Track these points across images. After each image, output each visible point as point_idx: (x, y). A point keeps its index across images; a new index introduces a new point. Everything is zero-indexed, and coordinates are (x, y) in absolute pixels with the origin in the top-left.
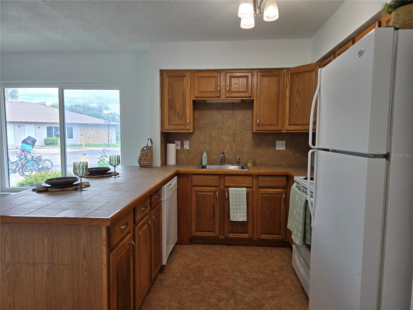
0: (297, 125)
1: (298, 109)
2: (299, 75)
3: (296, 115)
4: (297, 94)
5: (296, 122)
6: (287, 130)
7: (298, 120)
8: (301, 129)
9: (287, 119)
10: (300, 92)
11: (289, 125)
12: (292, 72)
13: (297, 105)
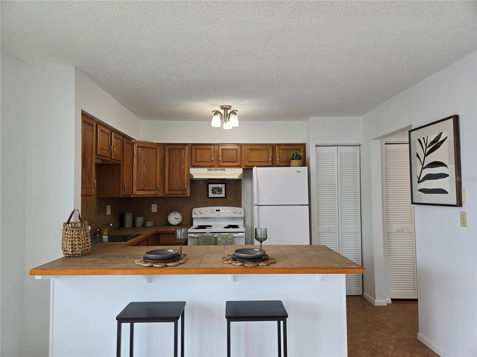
0: (144, 190)
1: (145, 177)
2: (144, 149)
3: (143, 182)
4: (143, 165)
5: (143, 188)
6: (135, 195)
7: (145, 186)
8: (148, 194)
9: (135, 185)
10: (146, 163)
11: (137, 191)
12: (139, 145)
13: (144, 174)
